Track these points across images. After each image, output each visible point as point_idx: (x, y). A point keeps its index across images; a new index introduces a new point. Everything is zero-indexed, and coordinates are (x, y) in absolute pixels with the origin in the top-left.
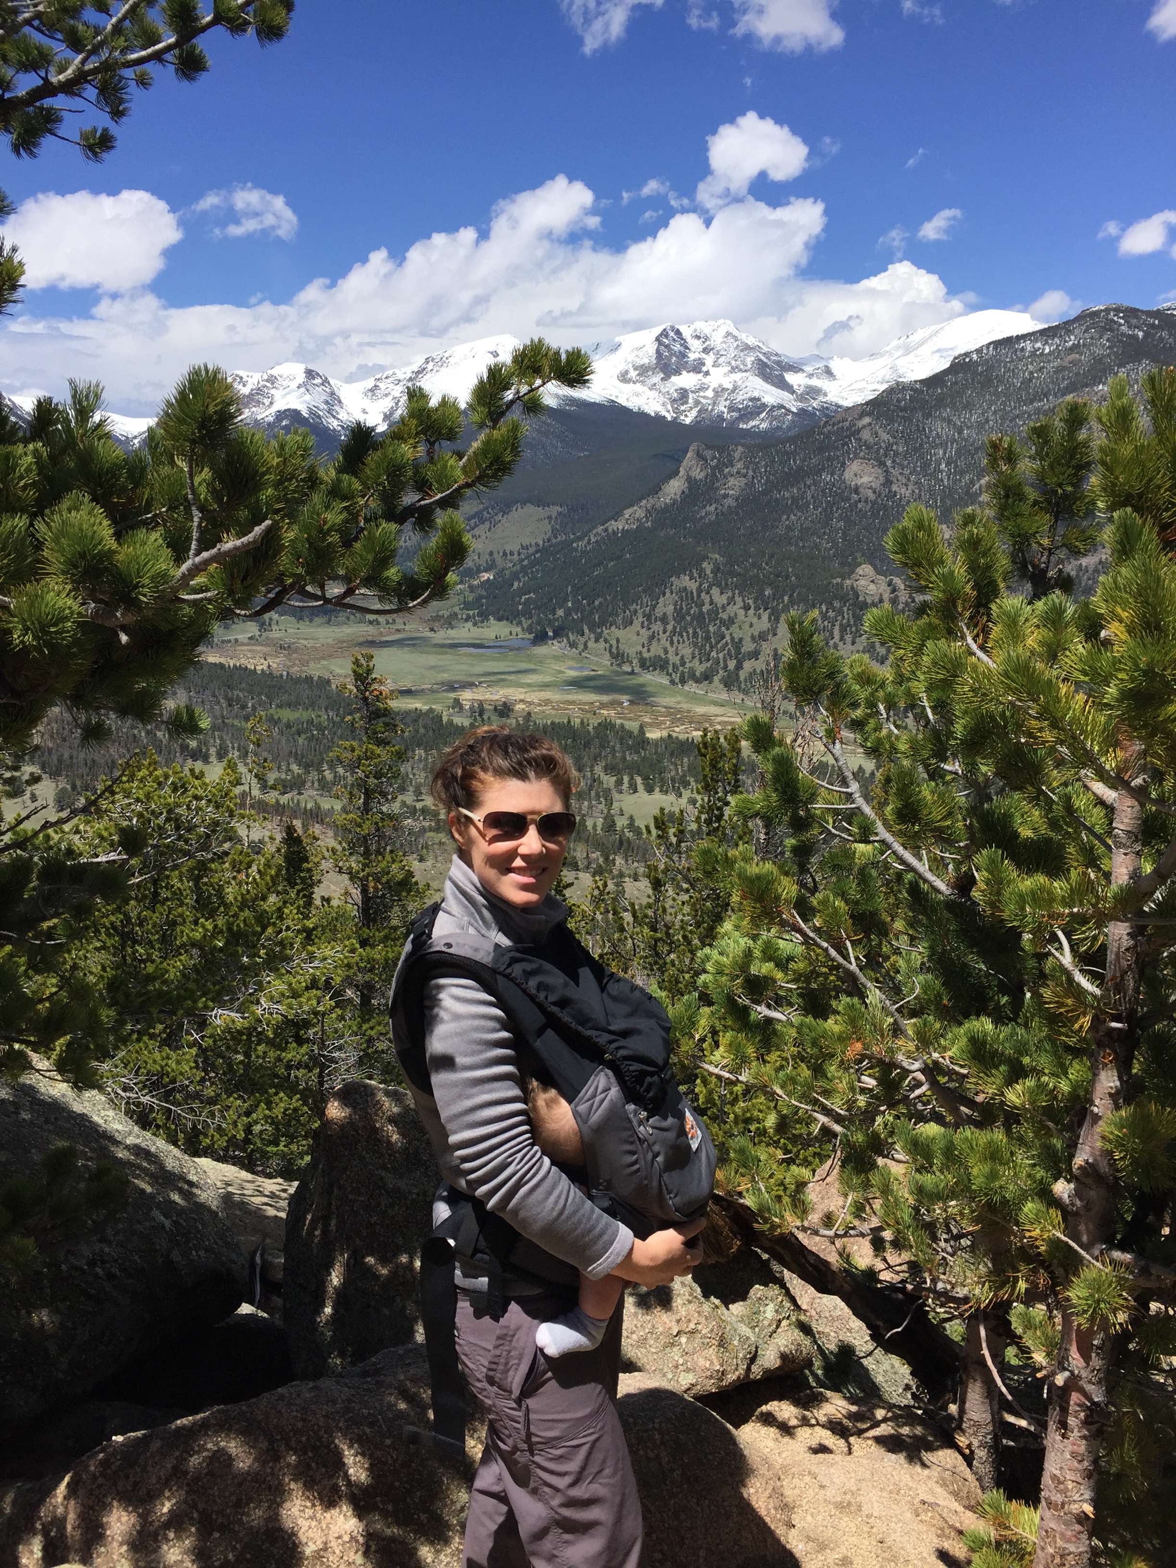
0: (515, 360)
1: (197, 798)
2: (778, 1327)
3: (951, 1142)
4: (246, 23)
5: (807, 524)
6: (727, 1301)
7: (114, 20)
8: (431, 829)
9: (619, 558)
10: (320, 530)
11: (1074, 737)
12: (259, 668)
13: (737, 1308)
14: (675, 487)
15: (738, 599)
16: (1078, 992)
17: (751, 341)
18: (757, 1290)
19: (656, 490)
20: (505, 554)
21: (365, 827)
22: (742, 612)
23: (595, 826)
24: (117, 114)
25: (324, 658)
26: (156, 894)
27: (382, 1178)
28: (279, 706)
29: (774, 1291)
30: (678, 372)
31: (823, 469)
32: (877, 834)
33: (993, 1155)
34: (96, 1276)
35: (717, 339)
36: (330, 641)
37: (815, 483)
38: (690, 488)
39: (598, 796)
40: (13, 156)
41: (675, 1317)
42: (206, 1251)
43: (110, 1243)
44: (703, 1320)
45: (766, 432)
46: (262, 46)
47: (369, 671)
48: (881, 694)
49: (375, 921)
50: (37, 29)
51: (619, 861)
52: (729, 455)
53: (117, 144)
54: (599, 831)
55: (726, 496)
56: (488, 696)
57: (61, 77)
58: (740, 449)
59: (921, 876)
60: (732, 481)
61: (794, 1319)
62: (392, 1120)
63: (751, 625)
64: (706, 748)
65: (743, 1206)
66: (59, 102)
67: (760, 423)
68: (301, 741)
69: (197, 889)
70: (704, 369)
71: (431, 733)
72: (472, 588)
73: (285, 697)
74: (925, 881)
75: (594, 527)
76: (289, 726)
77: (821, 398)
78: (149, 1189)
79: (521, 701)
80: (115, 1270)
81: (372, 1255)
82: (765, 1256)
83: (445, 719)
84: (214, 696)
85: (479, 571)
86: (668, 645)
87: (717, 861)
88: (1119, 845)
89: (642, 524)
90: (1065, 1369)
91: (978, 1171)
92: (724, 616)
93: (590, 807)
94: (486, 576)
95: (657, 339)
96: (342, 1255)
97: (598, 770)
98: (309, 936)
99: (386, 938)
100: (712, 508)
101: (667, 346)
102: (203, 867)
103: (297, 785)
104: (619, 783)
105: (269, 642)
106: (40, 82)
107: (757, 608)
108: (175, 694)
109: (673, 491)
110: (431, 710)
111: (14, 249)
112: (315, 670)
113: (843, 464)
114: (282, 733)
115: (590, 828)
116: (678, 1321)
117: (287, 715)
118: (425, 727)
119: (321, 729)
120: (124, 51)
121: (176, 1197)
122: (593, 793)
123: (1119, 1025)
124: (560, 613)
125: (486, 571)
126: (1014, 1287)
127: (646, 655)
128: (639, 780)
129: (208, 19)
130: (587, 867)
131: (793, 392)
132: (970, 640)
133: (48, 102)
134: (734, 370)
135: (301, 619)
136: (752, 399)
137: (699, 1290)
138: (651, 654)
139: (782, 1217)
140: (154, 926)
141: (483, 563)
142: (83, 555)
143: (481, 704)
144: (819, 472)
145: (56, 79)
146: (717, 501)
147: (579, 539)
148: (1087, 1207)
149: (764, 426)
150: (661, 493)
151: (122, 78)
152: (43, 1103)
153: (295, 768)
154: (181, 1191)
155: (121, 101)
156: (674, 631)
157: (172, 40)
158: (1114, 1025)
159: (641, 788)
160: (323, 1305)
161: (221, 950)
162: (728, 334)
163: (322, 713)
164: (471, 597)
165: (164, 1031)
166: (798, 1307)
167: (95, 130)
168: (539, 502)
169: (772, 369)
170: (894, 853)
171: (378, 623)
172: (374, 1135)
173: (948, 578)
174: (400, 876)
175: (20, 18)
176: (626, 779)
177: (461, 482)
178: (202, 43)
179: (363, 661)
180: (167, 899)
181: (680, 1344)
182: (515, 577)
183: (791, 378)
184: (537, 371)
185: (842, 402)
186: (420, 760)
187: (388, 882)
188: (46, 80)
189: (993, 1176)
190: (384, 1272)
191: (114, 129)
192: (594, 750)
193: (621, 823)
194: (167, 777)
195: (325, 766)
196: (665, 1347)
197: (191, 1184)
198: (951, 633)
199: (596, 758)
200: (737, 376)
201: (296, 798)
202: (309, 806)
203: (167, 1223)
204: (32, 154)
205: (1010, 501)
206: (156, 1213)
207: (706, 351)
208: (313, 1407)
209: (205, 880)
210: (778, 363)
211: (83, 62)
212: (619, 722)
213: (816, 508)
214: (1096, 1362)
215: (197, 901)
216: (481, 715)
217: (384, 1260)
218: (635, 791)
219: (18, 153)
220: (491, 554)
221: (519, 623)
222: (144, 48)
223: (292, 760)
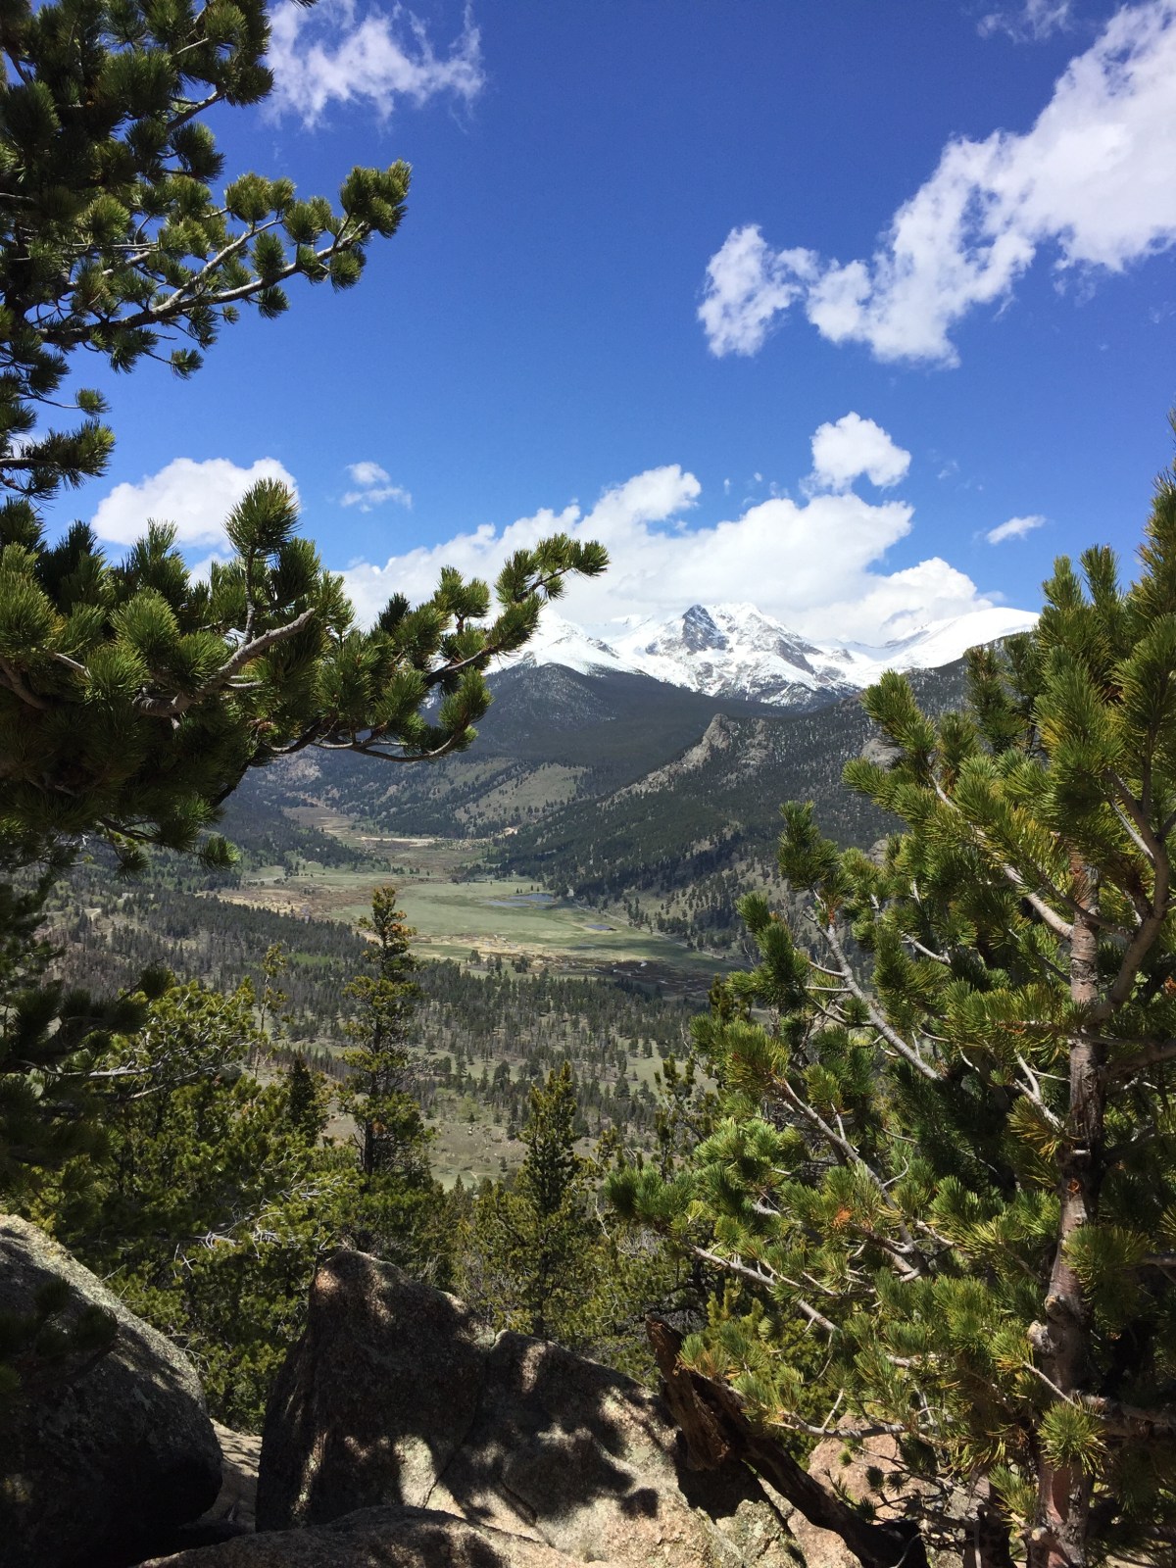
0: (540, 550)
1: (211, 1014)
2: (766, 1547)
3: (930, 1292)
4: (323, 272)
5: (827, 797)
6: (716, 1513)
7: (210, 264)
8: (441, 1084)
9: (641, 819)
10: (356, 669)
11: (1028, 861)
12: (282, 911)
13: (724, 1523)
14: (697, 755)
15: (758, 866)
16: (1046, 1125)
17: (774, 623)
18: (746, 1506)
19: (679, 756)
20: (530, 810)
21: (374, 1065)
22: (761, 879)
23: (607, 1091)
24: (205, 341)
25: (346, 904)
26: (159, 1122)
27: (366, 1353)
28: (299, 951)
29: (762, 1508)
30: (703, 648)
31: (842, 745)
32: (868, 1018)
33: (970, 1302)
34: (72, 1446)
35: (741, 620)
36: (353, 887)
37: (834, 758)
38: (712, 756)
39: (612, 1058)
40: (112, 371)
41: (658, 1524)
42: (184, 1438)
43: (88, 1415)
44: (687, 1529)
45: (785, 708)
46: (336, 291)
47: (389, 906)
48: (874, 885)
49: (377, 1165)
50: (142, 270)
51: (631, 1128)
52: (751, 726)
53: (203, 364)
54: (612, 1096)
55: (747, 766)
56: (506, 950)
57: (160, 308)
58: (761, 722)
59: (910, 1061)
60: (753, 752)
61: (783, 1541)
62: (382, 1296)
63: (770, 893)
64: (718, 996)
65: (731, 1393)
66: (155, 328)
67: (782, 699)
68: (317, 987)
69: (200, 1117)
70: (728, 646)
71: (447, 985)
72: (496, 842)
73: (305, 942)
74: (916, 1067)
75: (619, 789)
76: (306, 971)
77: (840, 679)
78: (132, 1368)
79: (540, 956)
80: (91, 1443)
81: (352, 1435)
82: (755, 1471)
83: (462, 971)
84: (235, 937)
85: (504, 825)
86: (687, 908)
87: (713, 1035)
88: (1077, 975)
89: (665, 788)
90: (1042, 1525)
91: (955, 1319)
92: (744, 882)
93: (604, 1070)
94: (510, 831)
95: (684, 617)
96: (321, 1435)
97: (613, 1031)
98: (310, 1166)
99: (388, 1184)
100: (733, 777)
101: (693, 624)
102: (208, 1095)
103: (310, 1032)
104: (634, 1046)
105: (295, 887)
106: (140, 310)
107: (776, 876)
108: (197, 934)
109: (695, 758)
110: (449, 962)
111: (108, 430)
112: (337, 916)
113: (861, 742)
114: (298, 977)
115: (602, 1091)
116: (662, 1528)
117: (305, 960)
118: (442, 978)
119: (338, 975)
120: (216, 288)
121: (158, 1381)
122: (607, 1055)
123: (1082, 1152)
124: (582, 870)
125: (511, 826)
126: (995, 1449)
127: (665, 917)
128: (654, 1044)
129: (290, 267)
130: (598, 1134)
131: (813, 672)
132: (939, 790)
133: (146, 327)
134: (756, 648)
135: (327, 864)
136: (774, 677)
137: (685, 1499)
138: (670, 916)
139: (770, 1403)
140: (154, 1155)
141: (508, 817)
142: (150, 635)
143: (499, 956)
144: (838, 749)
145: (154, 308)
146: (738, 770)
147: (603, 799)
148: (1060, 1349)
149: (785, 701)
150: (683, 760)
151: (211, 312)
152: (36, 1270)
153: (309, 1014)
154: (163, 1375)
155: (210, 331)
156: (693, 895)
157: (259, 282)
158: (1079, 1152)
159: (655, 1052)
160: (299, 1492)
161: (220, 1174)
162: (752, 615)
163: (341, 959)
164: (495, 851)
165: (153, 1269)
166: (788, 1531)
167: (185, 352)
168: (565, 762)
169: (793, 649)
170: (886, 1038)
171: (402, 872)
172: (362, 1309)
173: (918, 733)
174: (405, 1116)
175: (128, 261)
176: (641, 1042)
177: (485, 649)
178: (283, 286)
179: (383, 896)
180: (170, 1128)
181: (663, 1554)
182: (539, 833)
183: (810, 658)
184: (559, 560)
185: (858, 684)
186: (435, 1012)
187: (394, 1123)
188: (146, 309)
189: (970, 1324)
190: (363, 1454)
191: (201, 352)
192: (610, 1010)
193: (634, 1088)
194: (184, 993)
195: (339, 1014)
196: (648, 1555)
197: (174, 1370)
198: (923, 782)
199: (612, 1019)
200: (760, 655)
201: (308, 1045)
202: (320, 1054)
203: (147, 1403)
204: (128, 370)
205: (991, 706)
206: (137, 1391)
207: (731, 629)
208: (283, 1553)
209: (210, 1108)
210: (799, 645)
211: (180, 296)
212: (635, 982)
213: (834, 782)
214: (1074, 1519)
215: (199, 1131)
216: (498, 969)
217: (363, 1442)
218: (650, 1055)
219: (116, 368)
220: (517, 809)
221: (541, 879)
222: (233, 288)
223: (307, 1006)
